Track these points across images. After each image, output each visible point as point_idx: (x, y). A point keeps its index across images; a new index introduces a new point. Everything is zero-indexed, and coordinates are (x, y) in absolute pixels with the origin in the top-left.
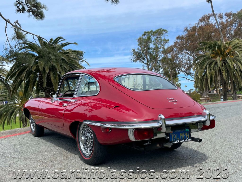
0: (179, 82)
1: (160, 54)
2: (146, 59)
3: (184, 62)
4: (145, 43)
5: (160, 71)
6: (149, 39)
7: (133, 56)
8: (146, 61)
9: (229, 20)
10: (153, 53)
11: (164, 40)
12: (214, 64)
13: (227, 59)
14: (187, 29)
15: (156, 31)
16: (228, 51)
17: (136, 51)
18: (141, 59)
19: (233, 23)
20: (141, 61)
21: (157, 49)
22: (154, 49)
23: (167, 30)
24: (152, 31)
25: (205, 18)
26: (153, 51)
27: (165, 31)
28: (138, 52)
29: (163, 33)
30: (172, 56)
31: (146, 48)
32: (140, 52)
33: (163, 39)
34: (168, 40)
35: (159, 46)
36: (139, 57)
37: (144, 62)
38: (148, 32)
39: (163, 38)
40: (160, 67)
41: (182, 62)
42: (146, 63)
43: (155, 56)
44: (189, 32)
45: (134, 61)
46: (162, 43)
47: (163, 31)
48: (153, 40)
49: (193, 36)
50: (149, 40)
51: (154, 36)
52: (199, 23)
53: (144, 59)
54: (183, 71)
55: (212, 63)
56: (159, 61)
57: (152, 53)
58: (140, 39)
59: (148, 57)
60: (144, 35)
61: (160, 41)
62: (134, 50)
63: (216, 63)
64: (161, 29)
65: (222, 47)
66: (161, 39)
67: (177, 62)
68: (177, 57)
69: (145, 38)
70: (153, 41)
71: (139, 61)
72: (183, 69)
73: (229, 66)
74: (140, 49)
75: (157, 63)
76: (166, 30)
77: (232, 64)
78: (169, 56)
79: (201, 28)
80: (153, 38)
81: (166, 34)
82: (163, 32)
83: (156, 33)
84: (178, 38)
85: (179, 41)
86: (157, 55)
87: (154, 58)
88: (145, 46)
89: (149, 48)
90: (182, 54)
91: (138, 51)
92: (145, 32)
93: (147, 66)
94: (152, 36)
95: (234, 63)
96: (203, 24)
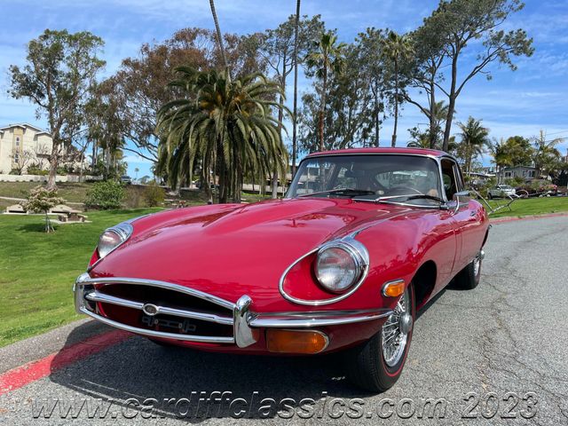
0: (124, 160)
1: (82, 91)
2: (47, 96)
3: (138, 118)
4: (45, 55)
5: (79, 129)
6: (57, 49)
7: (13, 82)
8: (45, 101)
9: (231, 51)
10: (66, 85)
11: (94, 60)
12: (206, 123)
13: (236, 117)
14: (146, 49)
15: (76, 35)
16: (238, 99)
17: (22, 71)
18: (35, 95)
19: (237, 58)
20: (33, 99)
21: (75, 78)
22: (69, 76)
23: (103, 40)
24: (65, 32)
25: (187, 35)
26: (65, 80)
27: (97, 39)
28: (25, 75)
29: (92, 45)
30: (110, 100)
31: (49, 70)
32: (32, 76)
33: (92, 57)
34: (104, 63)
35: (82, 72)
36: (27, 88)
37: (41, 103)
38: (54, 33)
39: (91, 55)
40: (80, 119)
41: (133, 117)
42: (44, 106)
43: (69, 92)
44: (151, 54)
45: (14, 95)
46: (89, 66)
47: (92, 38)
48: (66, 56)
49: (159, 65)
50: (56, 52)
51: (70, 45)
52: (173, 41)
53: (43, 96)
54: (133, 138)
55: (202, 120)
56: (80, 106)
57: (62, 84)
58: (33, 44)
59: (53, 92)
60: (46, 37)
61: (84, 60)
62: (16, 70)
63: (213, 122)
64: (88, 33)
65: (227, 86)
66: (87, 57)
67: (121, 115)
68: (122, 105)
69: (48, 44)
70: (68, 58)
71: (27, 97)
72: (133, 133)
73: (240, 133)
74: (33, 69)
75: (76, 110)
76: (100, 39)
77: (246, 129)
78: (105, 100)
79: (178, 53)
80: (67, 51)
81: (100, 47)
82: (94, 42)
83: (76, 40)
84: (126, 62)
85: (128, 70)
86: (76, 93)
87: (68, 97)
88: (46, 66)
89: (55, 72)
90: (133, 100)
91: (26, 72)
92: (47, 31)
93: (48, 112)
94: (65, 45)
95: (250, 129)
96: (181, 45)
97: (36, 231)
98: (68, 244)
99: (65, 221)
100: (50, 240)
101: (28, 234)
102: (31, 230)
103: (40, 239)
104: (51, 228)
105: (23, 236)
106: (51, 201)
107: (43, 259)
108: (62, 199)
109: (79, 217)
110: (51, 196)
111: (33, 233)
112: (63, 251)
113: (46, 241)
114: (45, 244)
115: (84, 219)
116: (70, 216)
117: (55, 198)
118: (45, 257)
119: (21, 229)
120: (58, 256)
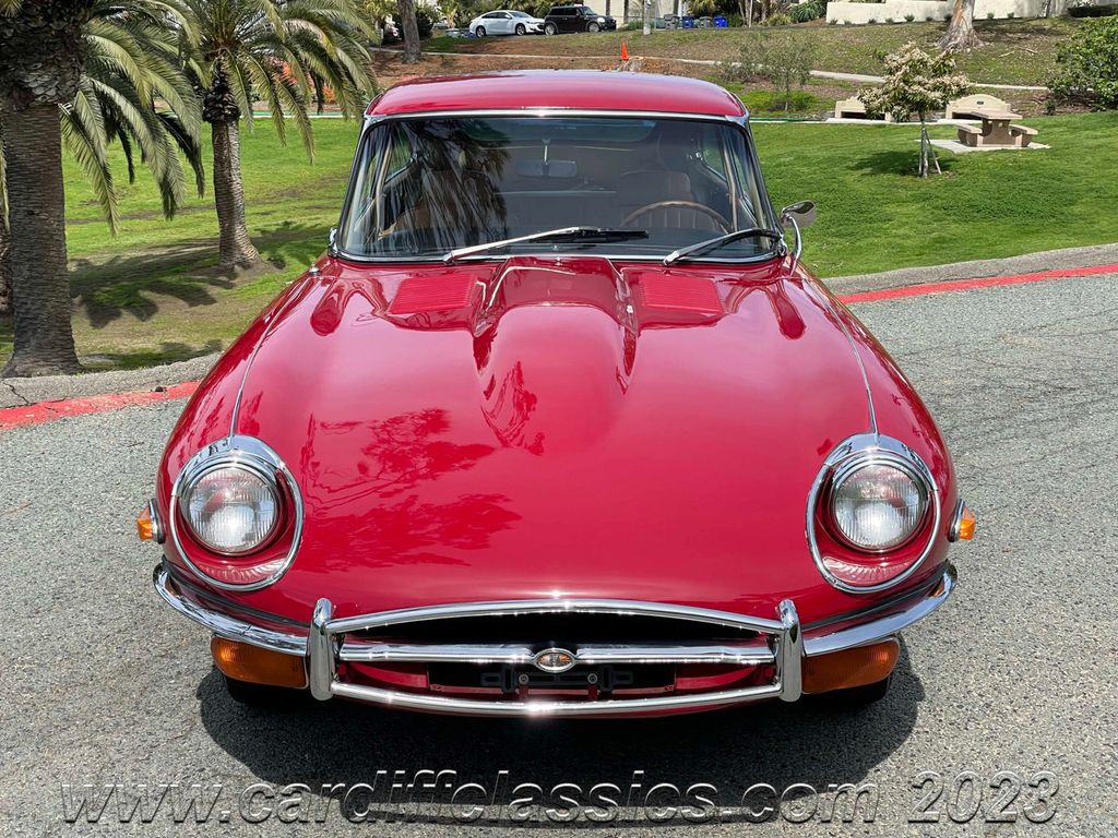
97: (896, 172)
98: (973, 212)
99: (974, 144)
100: (926, 198)
101: (872, 179)
102: (884, 170)
103: (903, 193)
104: (932, 165)
105: (862, 185)
106: (935, 88)
107: (903, 249)
108: (964, 80)
109: (1016, 132)
110: (939, 71)
111: (886, 178)
112: (955, 229)
113: (916, 199)
114: (913, 208)
115: (1027, 139)
116: (990, 128)
117: (946, 79)
118: (909, 243)
119: (860, 167)
120: (941, 240)
